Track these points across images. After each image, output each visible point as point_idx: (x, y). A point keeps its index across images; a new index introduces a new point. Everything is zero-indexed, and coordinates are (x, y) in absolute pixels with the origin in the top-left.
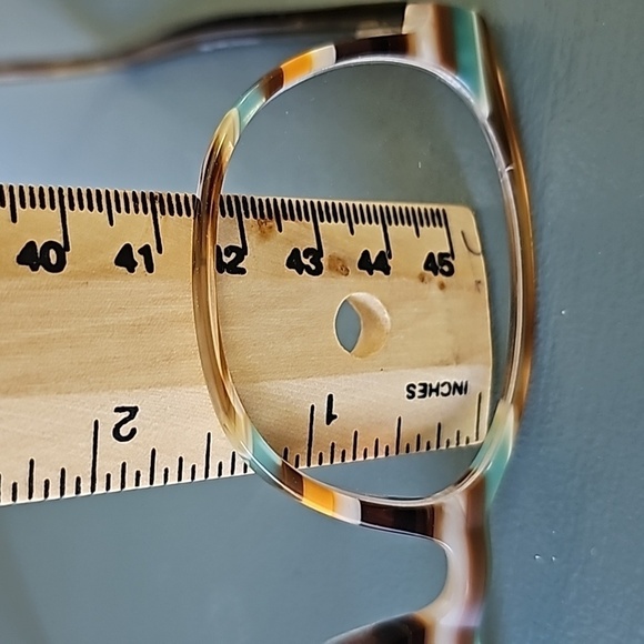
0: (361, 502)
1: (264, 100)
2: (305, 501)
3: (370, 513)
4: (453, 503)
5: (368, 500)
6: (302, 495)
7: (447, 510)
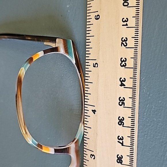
0: (54, 149)
1: (29, 64)
2: (43, 151)
3: (56, 151)
4: (72, 146)
5: (55, 148)
6: (42, 149)
7: (71, 148)
